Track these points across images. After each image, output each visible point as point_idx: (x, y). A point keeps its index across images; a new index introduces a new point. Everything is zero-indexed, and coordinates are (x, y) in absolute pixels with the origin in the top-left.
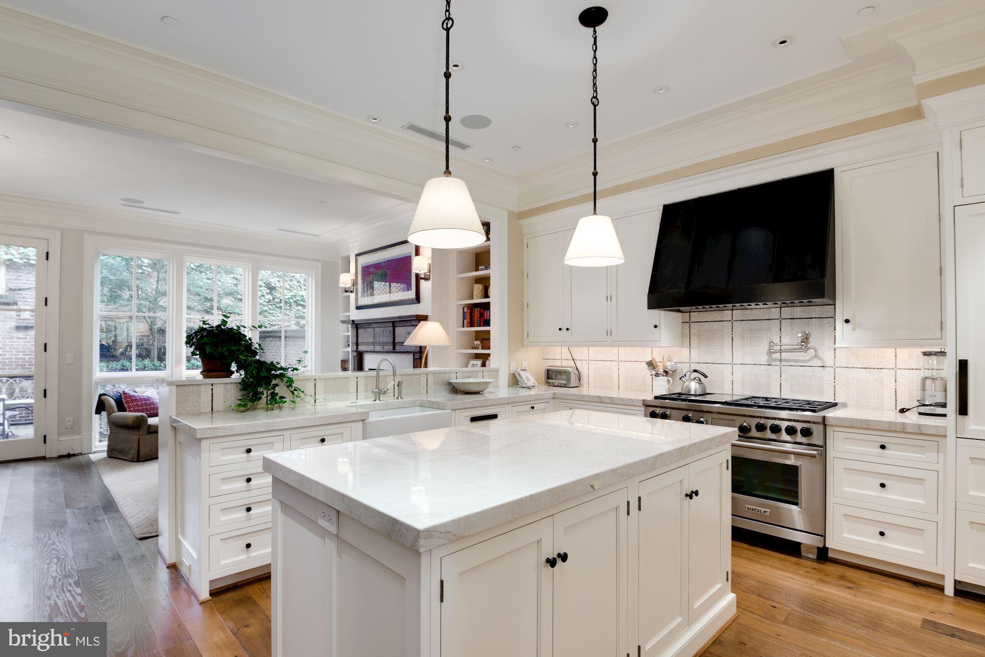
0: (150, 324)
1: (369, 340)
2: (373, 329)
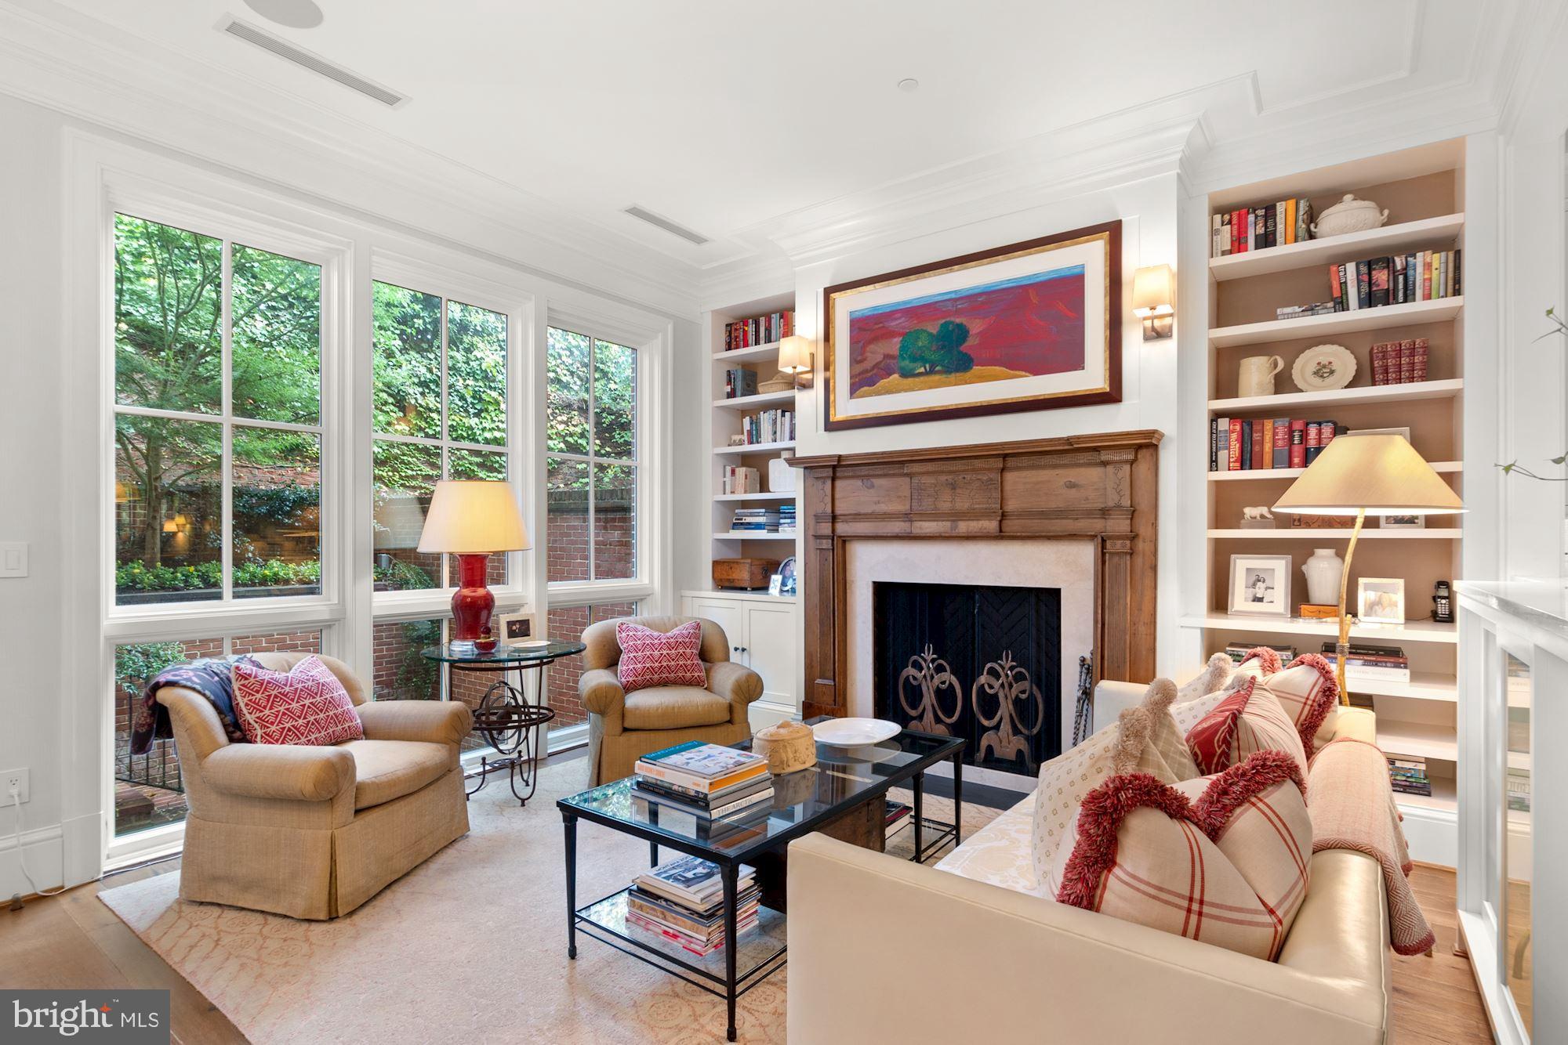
0: (146, 479)
1: (883, 508)
2: (908, 479)
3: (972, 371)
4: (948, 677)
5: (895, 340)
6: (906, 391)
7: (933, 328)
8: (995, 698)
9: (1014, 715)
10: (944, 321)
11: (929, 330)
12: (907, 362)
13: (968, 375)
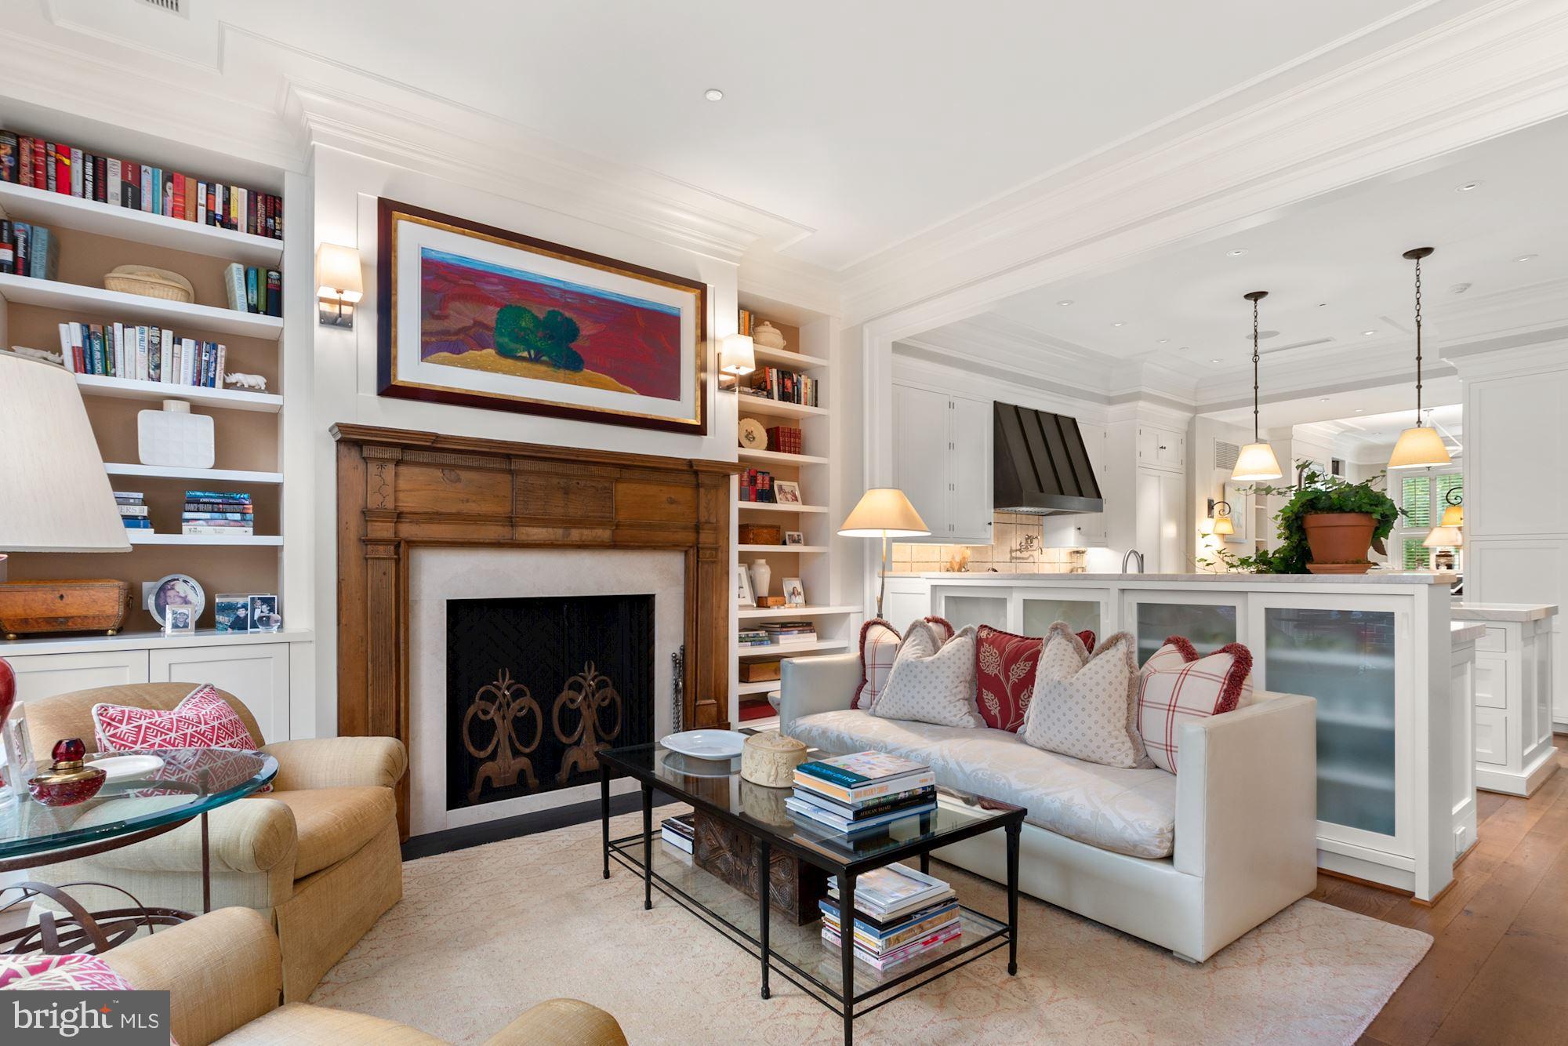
1: (473, 508)
2: (509, 477)
3: (582, 373)
4: (527, 701)
5: (491, 308)
6: (505, 373)
7: (541, 312)
8: (577, 713)
9: (597, 724)
10: (551, 309)
11: (533, 312)
12: (506, 340)
13: (578, 376)
